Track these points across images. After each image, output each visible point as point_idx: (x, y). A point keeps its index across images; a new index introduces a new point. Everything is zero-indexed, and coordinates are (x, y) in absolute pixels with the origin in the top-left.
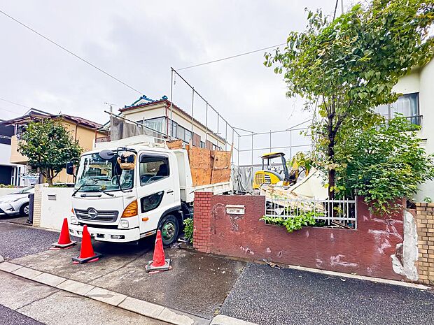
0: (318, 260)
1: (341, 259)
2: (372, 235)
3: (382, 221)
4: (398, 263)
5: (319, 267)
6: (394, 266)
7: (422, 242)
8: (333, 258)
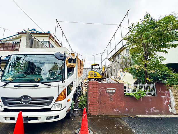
0: (147, 111)
1: (154, 109)
2: (162, 98)
3: (164, 92)
4: (170, 108)
5: (147, 114)
6: (170, 109)
7: (175, 99)
8: (151, 109)
